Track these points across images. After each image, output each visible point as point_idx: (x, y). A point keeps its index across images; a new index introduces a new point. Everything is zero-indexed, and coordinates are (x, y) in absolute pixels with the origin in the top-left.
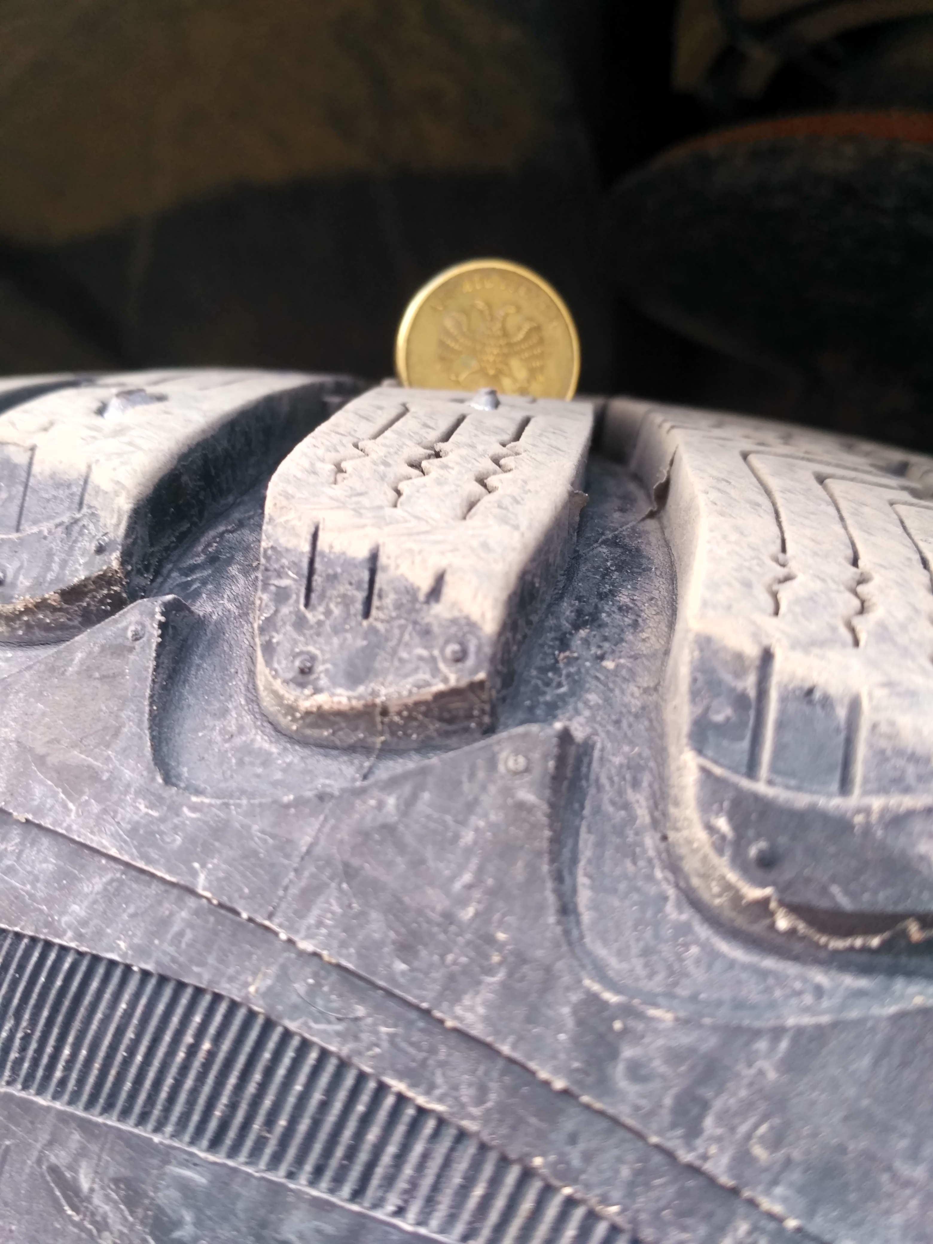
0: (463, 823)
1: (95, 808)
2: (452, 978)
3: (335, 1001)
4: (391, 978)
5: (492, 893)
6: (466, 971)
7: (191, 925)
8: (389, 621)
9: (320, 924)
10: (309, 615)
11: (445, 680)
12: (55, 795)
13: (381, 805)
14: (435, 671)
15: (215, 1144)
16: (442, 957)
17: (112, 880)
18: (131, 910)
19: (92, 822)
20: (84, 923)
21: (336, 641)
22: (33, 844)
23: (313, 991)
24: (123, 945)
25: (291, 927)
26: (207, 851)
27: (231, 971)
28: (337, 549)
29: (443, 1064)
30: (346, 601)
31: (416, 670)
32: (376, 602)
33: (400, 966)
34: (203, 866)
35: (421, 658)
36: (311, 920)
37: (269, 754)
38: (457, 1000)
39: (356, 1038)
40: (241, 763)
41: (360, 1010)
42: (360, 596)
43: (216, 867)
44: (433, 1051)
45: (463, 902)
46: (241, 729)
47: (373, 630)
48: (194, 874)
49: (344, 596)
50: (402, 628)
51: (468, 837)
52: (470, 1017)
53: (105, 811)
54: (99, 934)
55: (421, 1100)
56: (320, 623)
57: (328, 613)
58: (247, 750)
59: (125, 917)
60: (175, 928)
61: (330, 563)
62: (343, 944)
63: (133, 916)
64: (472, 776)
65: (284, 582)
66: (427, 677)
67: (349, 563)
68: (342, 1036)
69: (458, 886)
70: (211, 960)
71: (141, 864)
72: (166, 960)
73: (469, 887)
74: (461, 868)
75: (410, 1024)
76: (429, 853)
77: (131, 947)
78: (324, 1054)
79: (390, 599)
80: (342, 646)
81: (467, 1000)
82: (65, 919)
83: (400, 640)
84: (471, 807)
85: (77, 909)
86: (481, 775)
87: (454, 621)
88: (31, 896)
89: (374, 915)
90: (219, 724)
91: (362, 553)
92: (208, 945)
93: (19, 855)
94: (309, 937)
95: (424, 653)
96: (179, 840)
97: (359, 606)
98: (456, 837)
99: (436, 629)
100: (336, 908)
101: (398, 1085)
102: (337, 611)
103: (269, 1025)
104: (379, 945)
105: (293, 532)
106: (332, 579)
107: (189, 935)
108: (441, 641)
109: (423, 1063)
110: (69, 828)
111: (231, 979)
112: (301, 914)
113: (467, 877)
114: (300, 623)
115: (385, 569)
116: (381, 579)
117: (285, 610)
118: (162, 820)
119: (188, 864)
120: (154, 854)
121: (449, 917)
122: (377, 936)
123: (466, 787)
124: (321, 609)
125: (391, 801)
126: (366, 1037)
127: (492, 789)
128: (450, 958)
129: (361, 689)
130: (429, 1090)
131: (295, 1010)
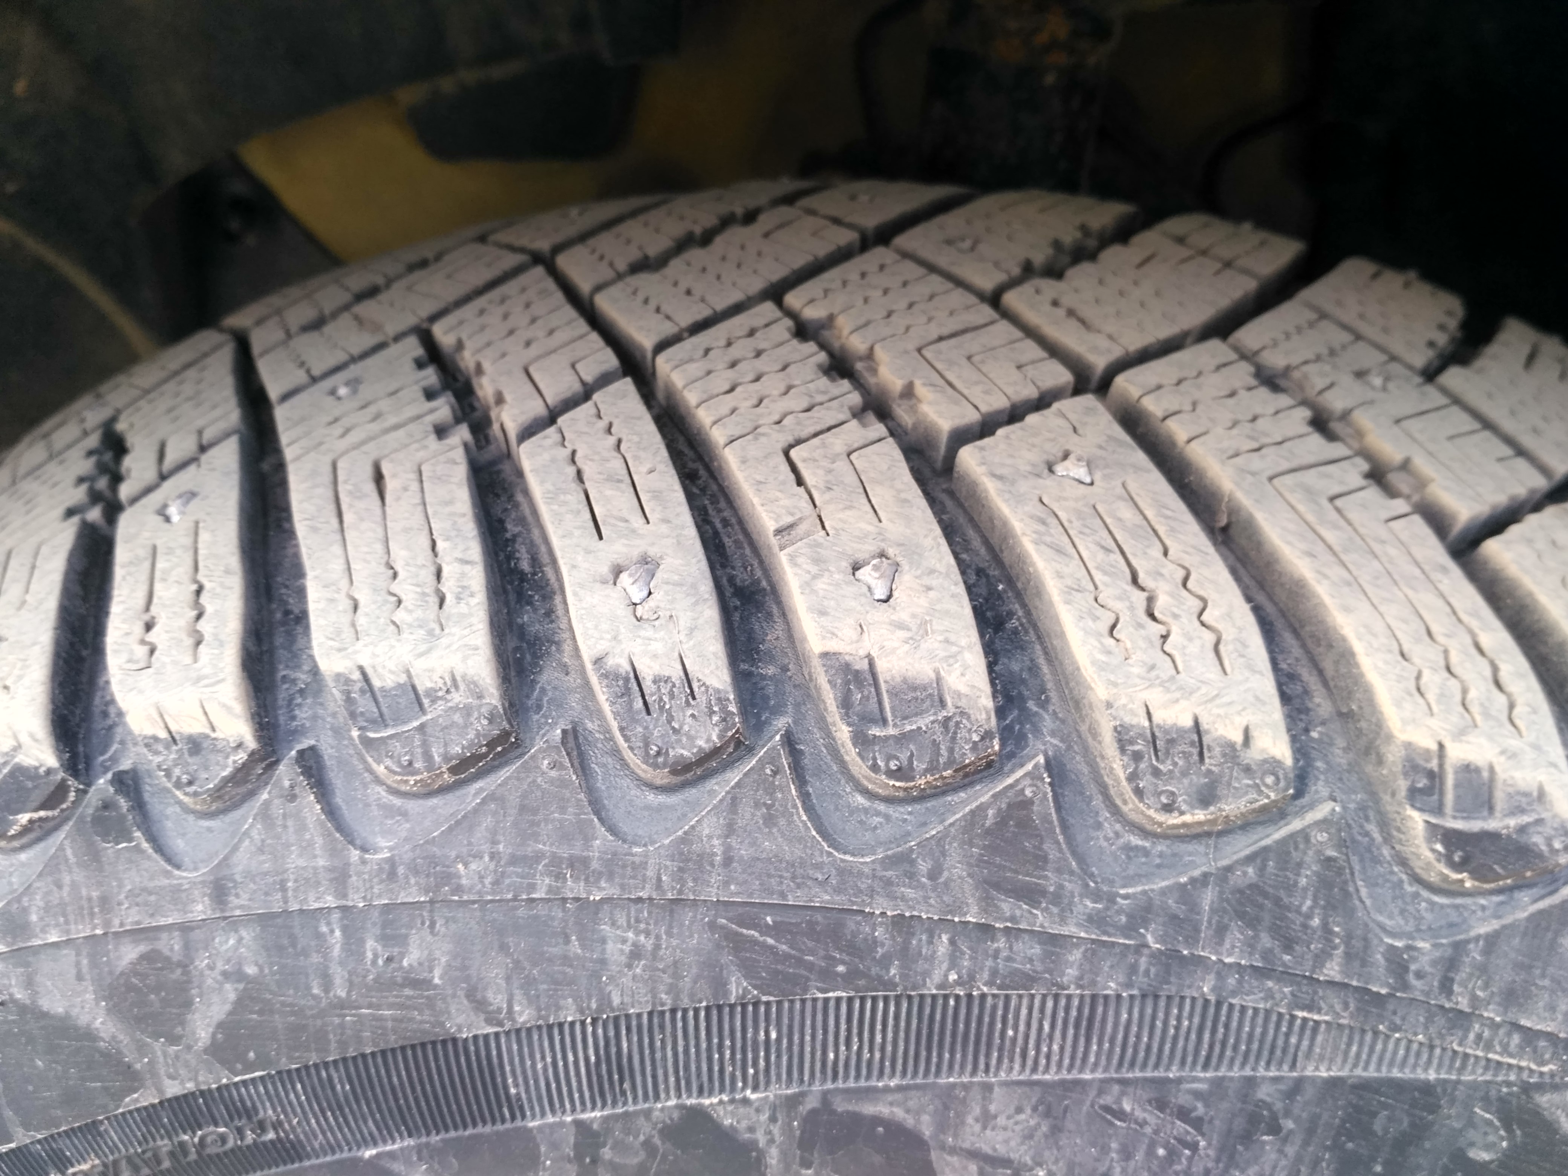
0: (1298, 875)
1: (1055, 910)
2: (1317, 956)
3: (1255, 983)
4: (1284, 964)
5: (1324, 908)
6: (1323, 951)
7: (1150, 964)
8: (1220, 765)
9: (1233, 947)
10: (1161, 767)
11: (1268, 797)
12: (1020, 907)
13: (1245, 874)
14: (1260, 792)
15: (1206, 1067)
16: (1308, 947)
17: (1086, 951)
18: (1109, 963)
19: (1057, 919)
20: (1081, 978)
21: (1186, 781)
22: (1017, 940)
23: (1240, 982)
24: (1112, 985)
25: (1217, 953)
26: (1145, 923)
27: (1188, 982)
28: (1170, 722)
29: (1322, 998)
30: (1186, 755)
31: (1246, 793)
32: (1206, 754)
33: (1287, 958)
34: (1147, 930)
35: (1248, 786)
36: (1227, 945)
37: (1144, 848)
38: (1323, 966)
39: (1273, 998)
40: (1129, 858)
41: (1270, 984)
42: (1195, 751)
43: (1155, 930)
44: (1315, 992)
45: (1309, 916)
46: (1117, 835)
47: (1209, 772)
48: (1143, 936)
49: (1183, 753)
50: (1231, 769)
51: (1303, 881)
52: (1332, 973)
53: (1063, 910)
54: (1093, 983)
55: (1316, 1017)
56: (1171, 771)
57: (1175, 764)
58: (1128, 848)
59: (1106, 969)
60: (1142, 968)
61: (1166, 732)
62: (1251, 954)
63: (1112, 967)
64: (1296, 848)
65: (1137, 748)
66: (1255, 796)
67: (1181, 731)
68: (1265, 1000)
69: (1304, 909)
70: (1173, 979)
71: (1105, 938)
72: (1145, 987)
73: (1311, 908)
74: (1304, 898)
75: (1299, 984)
76: (1282, 894)
77: (1118, 984)
78: (1256, 1010)
79: (1217, 750)
80: (1191, 784)
81: (1328, 965)
82: (1065, 979)
83: (1231, 777)
84: (1300, 865)
85: (1072, 972)
86: (1302, 846)
87: (1265, 761)
88: (1034, 971)
89: (1262, 935)
90: (1100, 834)
91: (1188, 723)
92: (1168, 972)
93: (1011, 948)
94: (1230, 955)
95: (1250, 782)
96: (1124, 919)
97: (1196, 757)
98: (1296, 883)
99: (1254, 767)
100: (1239, 936)
101: (1300, 1014)
102: (1181, 763)
103: (1219, 1004)
104: (1271, 951)
105: (1133, 713)
106: (1171, 742)
107: (1153, 970)
108: (1259, 774)
109: (1313, 1000)
110: (1042, 926)
111: (1190, 987)
112: (1221, 943)
113: (1309, 903)
114: (1156, 773)
115: (1208, 732)
116: (1206, 740)
117: (1143, 766)
118: (1107, 909)
119: (1137, 931)
120: (1111, 930)
121: (1305, 926)
122: (1268, 945)
123: (1294, 854)
124: (1169, 762)
125: (1250, 870)
126: (1278, 996)
127: (1310, 853)
128: (1312, 947)
129: (1212, 808)
130: (1319, 1011)
131: (1234, 993)
